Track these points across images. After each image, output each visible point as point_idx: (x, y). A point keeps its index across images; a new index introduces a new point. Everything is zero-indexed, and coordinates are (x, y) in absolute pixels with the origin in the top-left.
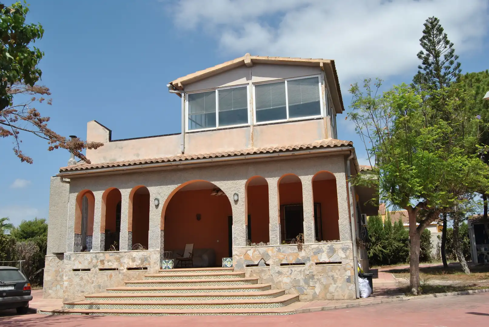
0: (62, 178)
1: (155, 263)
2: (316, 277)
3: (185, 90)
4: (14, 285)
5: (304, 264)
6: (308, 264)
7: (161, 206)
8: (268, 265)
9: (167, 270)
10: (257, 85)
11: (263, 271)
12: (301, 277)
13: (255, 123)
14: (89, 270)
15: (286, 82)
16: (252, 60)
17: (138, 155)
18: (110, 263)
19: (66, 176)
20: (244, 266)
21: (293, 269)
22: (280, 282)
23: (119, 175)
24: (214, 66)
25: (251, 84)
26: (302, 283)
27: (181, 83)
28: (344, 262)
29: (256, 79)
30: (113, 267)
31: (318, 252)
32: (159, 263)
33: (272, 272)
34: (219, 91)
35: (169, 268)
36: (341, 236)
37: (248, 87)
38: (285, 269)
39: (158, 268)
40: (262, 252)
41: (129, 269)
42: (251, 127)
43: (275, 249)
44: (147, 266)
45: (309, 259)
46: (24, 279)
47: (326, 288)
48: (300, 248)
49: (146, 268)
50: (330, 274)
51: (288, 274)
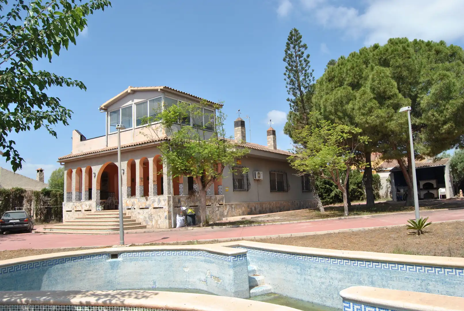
0: (61, 163)
1: (94, 207)
2: (153, 216)
3: (108, 110)
4: (19, 219)
5: (148, 208)
6: (150, 208)
7: (96, 176)
8: (135, 209)
9: (98, 211)
10: (137, 104)
11: (132, 212)
12: (147, 216)
13: (136, 127)
14: (71, 211)
15: (148, 101)
16: (131, 90)
17: (91, 148)
18: (78, 208)
19: (63, 162)
20: (126, 209)
21: (144, 211)
22: (139, 218)
23: (75, 161)
24: (116, 95)
25: (133, 104)
26: (147, 219)
27: (104, 106)
28: (164, 207)
29: (136, 101)
30: (79, 210)
31: (154, 201)
32: (95, 207)
33: (136, 213)
34: (122, 109)
35: (99, 210)
36: (164, 193)
37: (133, 106)
38: (142, 211)
39: (95, 210)
40: (132, 201)
41: (86, 210)
42: (133, 129)
43: (137, 200)
44: (91, 209)
45: (150, 205)
46: (25, 217)
47: (157, 221)
48: (147, 200)
49: (91, 210)
50: (159, 214)
51: (142, 214)
